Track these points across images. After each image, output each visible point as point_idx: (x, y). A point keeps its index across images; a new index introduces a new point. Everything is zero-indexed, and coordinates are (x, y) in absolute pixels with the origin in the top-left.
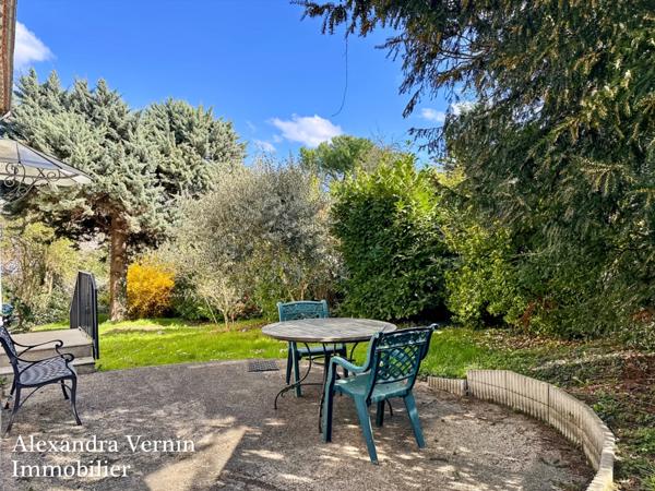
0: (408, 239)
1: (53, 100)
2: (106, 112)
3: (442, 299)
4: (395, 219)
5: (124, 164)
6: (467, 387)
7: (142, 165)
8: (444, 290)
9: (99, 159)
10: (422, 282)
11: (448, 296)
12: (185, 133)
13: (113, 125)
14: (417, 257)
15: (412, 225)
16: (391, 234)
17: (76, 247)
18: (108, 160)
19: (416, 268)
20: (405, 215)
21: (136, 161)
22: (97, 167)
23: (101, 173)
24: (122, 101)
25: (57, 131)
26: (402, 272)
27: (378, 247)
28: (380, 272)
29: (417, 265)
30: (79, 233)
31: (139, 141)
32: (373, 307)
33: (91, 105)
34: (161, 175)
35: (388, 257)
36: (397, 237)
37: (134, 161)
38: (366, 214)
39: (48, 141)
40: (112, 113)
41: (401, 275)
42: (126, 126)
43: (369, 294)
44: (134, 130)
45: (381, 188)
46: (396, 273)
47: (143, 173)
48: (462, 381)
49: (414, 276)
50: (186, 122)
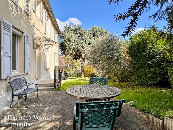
0: (153, 56)
1: (69, 30)
2: (79, 31)
3: (167, 79)
4: (148, 50)
5: (81, 42)
6: (163, 125)
7: (85, 42)
8: (168, 75)
9: (77, 42)
10: (158, 72)
11: (170, 78)
12: (95, 34)
13: (80, 34)
14: (157, 63)
15: (154, 51)
16: (146, 55)
17: (76, 61)
18: (78, 42)
19: (156, 67)
20: (152, 48)
21: (84, 41)
22: (76, 43)
23: (77, 45)
24: (82, 28)
25: (69, 37)
26: (150, 68)
27: (142, 60)
28: (143, 68)
29: (156, 66)
30: (77, 58)
31: (85, 37)
32: (140, 79)
33: (76, 30)
34: (90, 44)
35: (145, 63)
36: (149, 56)
37: (83, 41)
38: (138, 49)
39: (67, 39)
40: (80, 31)
41: (150, 69)
42: (83, 34)
43: (139, 75)
44: (84, 35)
45: (143, 40)
46: (148, 68)
47: (86, 44)
48: (161, 121)
49: (155, 70)
50: (96, 31)
